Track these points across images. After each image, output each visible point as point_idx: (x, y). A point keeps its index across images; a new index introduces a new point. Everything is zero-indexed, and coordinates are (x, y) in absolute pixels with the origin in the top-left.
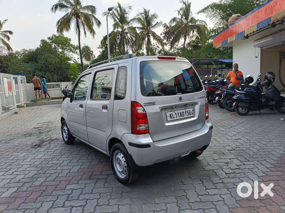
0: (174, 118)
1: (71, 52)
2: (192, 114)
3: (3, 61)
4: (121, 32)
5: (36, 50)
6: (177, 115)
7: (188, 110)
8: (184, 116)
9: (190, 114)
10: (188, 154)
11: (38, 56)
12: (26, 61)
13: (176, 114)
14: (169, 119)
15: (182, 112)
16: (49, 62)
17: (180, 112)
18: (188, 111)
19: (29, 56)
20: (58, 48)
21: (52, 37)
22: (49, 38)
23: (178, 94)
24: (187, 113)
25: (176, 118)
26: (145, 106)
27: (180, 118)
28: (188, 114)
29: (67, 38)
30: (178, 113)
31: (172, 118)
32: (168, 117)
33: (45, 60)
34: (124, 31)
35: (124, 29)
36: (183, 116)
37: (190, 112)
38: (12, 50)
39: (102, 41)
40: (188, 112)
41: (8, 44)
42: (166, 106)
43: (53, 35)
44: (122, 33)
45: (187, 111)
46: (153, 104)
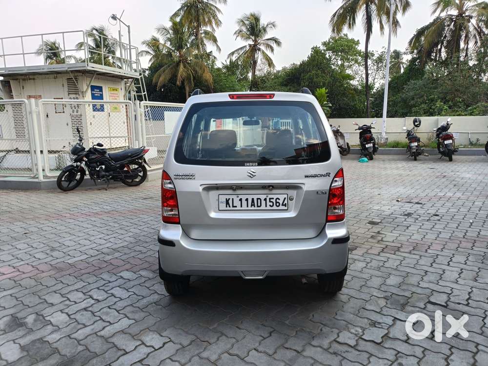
0: (236, 207)
1: (357, 65)
2: (283, 205)
3: (259, 84)
4: (457, 16)
5: (301, 65)
6: (244, 203)
7: (275, 197)
8: (260, 206)
9: (278, 204)
10: (261, 277)
11: (302, 75)
12: (285, 83)
13: (241, 200)
14: (223, 206)
15: (258, 199)
16: (315, 84)
17: (253, 199)
18: (273, 198)
19: (289, 76)
20: (337, 60)
21: (329, 40)
22: (324, 44)
23: (248, 164)
24: (270, 202)
25: (239, 208)
26: (175, 179)
27: (250, 208)
28: (271, 204)
29: (353, 40)
30: (247, 200)
31: (230, 207)
32: (222, 202)
33: (310, 80)
34: (464, 13)
35: (464, 9)
36: (258, 206)
37: (278, 200)
38: (274, 66)
39: (412, 39)
40: (274, 201)
41: (269, 58)
42: (216, 184)
43: (331, 38)
44: (458, 18)
45: (270, 199)
46: (190, 177)
